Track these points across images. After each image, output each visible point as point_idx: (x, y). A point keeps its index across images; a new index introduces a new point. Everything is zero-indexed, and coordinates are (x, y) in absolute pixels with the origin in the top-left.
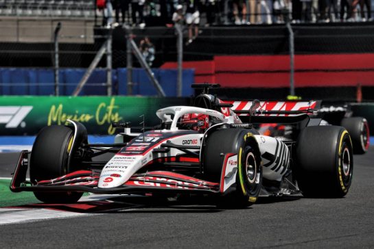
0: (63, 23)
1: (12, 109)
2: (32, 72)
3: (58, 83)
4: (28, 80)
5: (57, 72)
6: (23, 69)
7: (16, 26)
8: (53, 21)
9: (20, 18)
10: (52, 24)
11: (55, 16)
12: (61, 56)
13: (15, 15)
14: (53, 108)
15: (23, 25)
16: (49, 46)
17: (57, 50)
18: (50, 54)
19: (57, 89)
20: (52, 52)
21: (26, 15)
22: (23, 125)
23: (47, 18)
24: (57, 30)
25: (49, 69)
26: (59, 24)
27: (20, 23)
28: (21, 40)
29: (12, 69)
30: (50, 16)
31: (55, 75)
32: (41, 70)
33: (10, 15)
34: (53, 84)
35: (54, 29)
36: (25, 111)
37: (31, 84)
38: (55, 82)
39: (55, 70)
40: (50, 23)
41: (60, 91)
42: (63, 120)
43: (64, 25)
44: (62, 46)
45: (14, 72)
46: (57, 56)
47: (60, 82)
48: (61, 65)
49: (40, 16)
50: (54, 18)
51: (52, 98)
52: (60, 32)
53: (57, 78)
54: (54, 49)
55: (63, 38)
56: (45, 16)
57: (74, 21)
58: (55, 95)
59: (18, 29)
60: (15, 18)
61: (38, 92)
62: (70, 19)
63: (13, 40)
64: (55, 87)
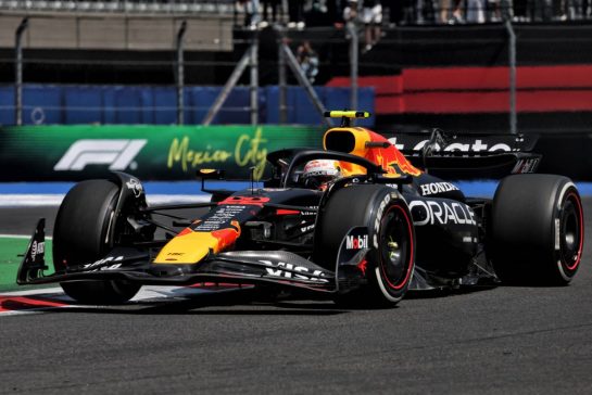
0: (189, 22)
1: (118, 144)
2: (146, 92)
3: (182, 107)
4: (140, 102)
5: (181, 92)
6: (133, 88)
7: (123, 27)
8: (175, 19)
9: (130, 15)
10: (174, 24)
11: (179, 12)
12: (187, 68)
13: (123, 11)
14: (176, 142)
15: (134, 25)
16: (170, 55)
17: (181, 60)
18: (171, 66)
19: (181, 116)
20: (174, 63)
21: (138, 11)
22: (134, 166)
23: (168, 15)
24: (182, 31)
25: (170, 87)
26: (184, 24)
27: (130, 22)
28: (132, 46)
29: (119, 87)
30: (172, 12)
31: (178, 96)
32: (159, 88)
33: (115, 11)
34: (175, 108)
35: (177, 31)
36: (137, 146)
37: (144, 109)
38: (178, 105)
39: (178, 90)
40: (170, 22)
41: (185, 118)
42: (189, 159)
43: (192, 25)
44: (189, 55)
45: (120, 91)
46: (181, 69)
47: (185, 104)
48: (187, 81)
49: (157, 12)
50: (176, 15)
51: (174, 129)
52: (186, 36)
53: (181, 100)
54: (176, 59)
55: (189, 44)
56: (164, 12)
57: (205, 19)
58: (178, 123)
59: (127, 31)
60: (123, 15)
61: (154, 119)
62: (199, 17)
63: (120, 46)
64: (178, 112)
